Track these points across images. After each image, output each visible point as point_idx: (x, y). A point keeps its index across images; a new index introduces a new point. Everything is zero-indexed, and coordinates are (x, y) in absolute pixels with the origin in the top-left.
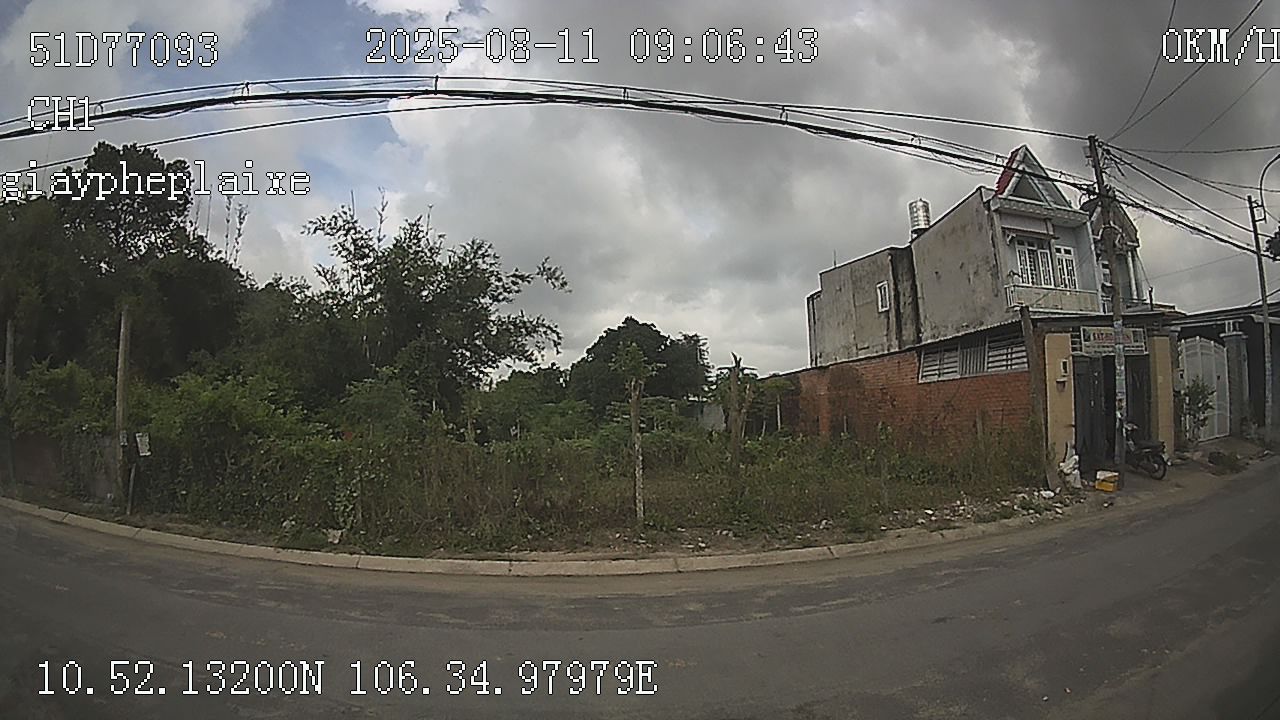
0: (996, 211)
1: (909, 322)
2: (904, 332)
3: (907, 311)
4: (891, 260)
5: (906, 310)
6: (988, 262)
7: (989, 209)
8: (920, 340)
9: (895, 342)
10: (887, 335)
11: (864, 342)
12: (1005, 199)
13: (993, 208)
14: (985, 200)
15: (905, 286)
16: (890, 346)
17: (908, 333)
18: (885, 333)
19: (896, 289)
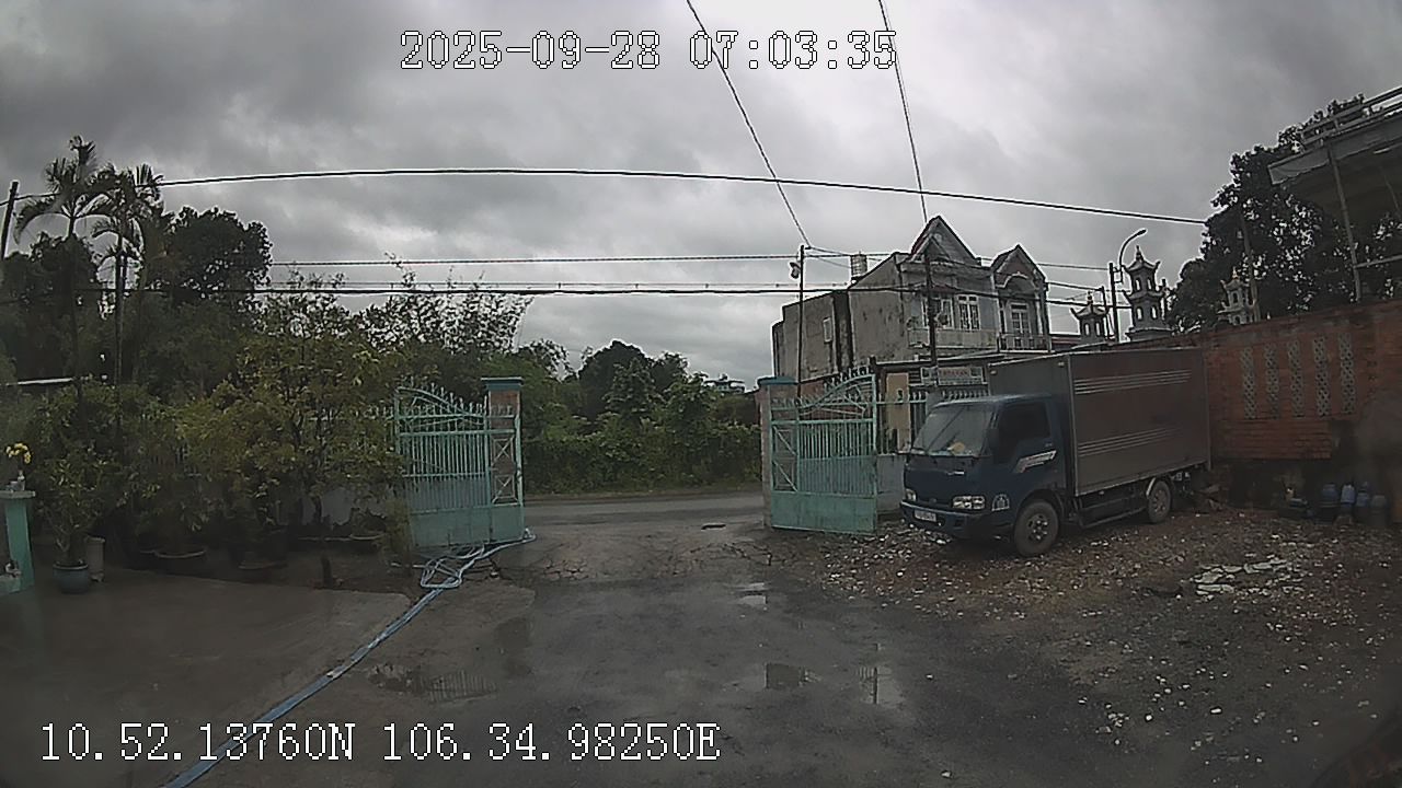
0: (905, 272)
1: (846, 351)
2: (842, 359)
3: (844, 343)
4: (834, 302)
6: (897, 311)
7: (899, 270)
8: (851, 365)
9: (836, 367)
10: (830, 361)
11: (814, 366)
12: (912, 263)
13: (903, 270)
14: (898, 262)
15: (843, 322)
18: (829, 359)
19: (837, 325)
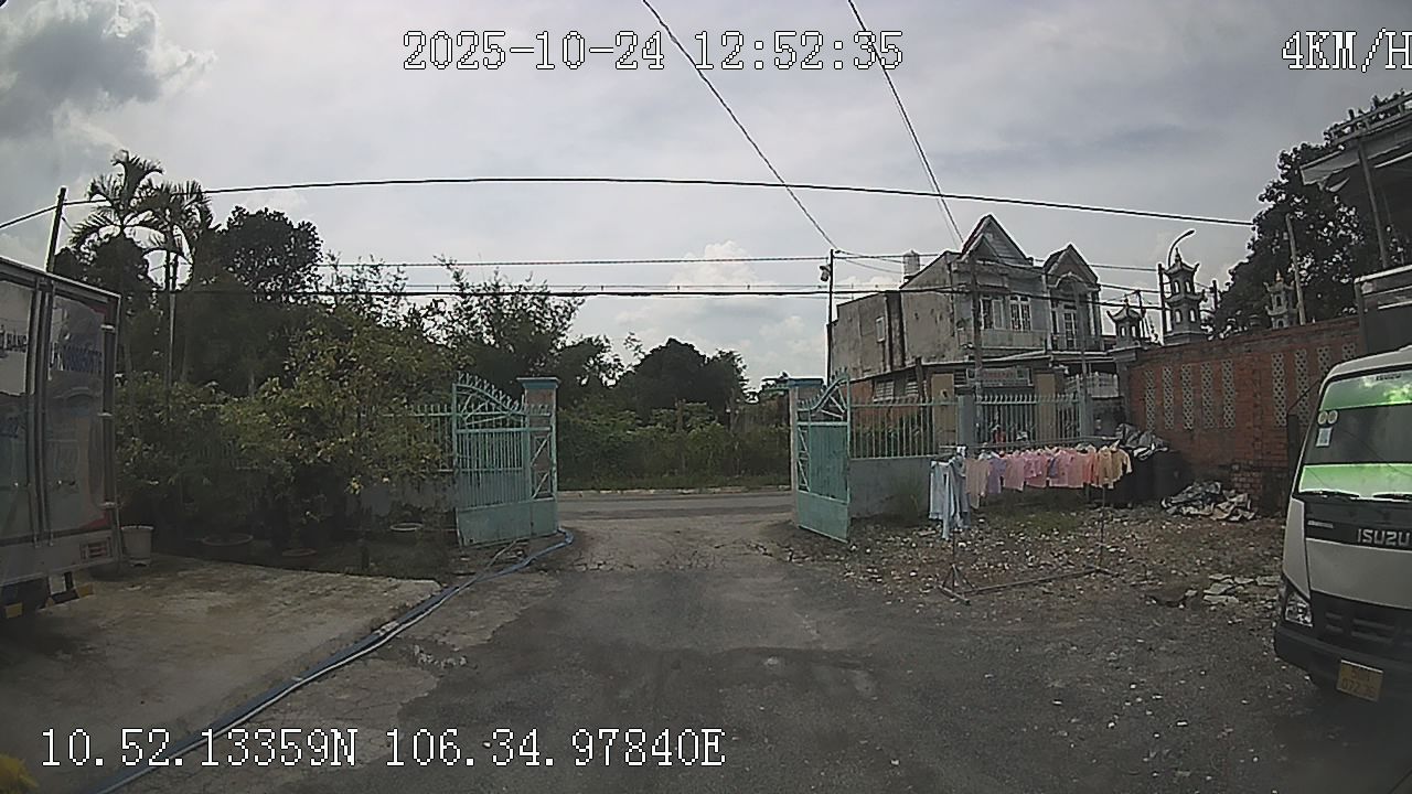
0: (955, 271)
1: (898, 351)
2: (895, 360)
3: (897, 342)
4: (886, 300)
5: (895, 345)
6: (948, 311)
7: (950, 269)
8: (904, 365)
9: (888, 367)
10: (883, 360)
11: (868, 366)
12: (963, 262)
13: (953, 269)
14: (948, 262)
15: (895, 322)
16: (885, 370)
17: (897, 360)
18: (882, 358)
19: (890, 324)
